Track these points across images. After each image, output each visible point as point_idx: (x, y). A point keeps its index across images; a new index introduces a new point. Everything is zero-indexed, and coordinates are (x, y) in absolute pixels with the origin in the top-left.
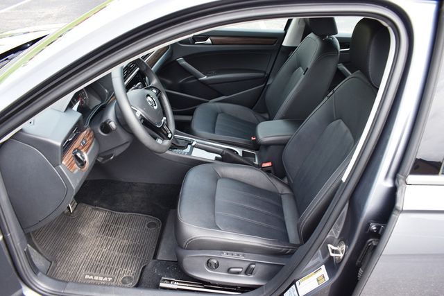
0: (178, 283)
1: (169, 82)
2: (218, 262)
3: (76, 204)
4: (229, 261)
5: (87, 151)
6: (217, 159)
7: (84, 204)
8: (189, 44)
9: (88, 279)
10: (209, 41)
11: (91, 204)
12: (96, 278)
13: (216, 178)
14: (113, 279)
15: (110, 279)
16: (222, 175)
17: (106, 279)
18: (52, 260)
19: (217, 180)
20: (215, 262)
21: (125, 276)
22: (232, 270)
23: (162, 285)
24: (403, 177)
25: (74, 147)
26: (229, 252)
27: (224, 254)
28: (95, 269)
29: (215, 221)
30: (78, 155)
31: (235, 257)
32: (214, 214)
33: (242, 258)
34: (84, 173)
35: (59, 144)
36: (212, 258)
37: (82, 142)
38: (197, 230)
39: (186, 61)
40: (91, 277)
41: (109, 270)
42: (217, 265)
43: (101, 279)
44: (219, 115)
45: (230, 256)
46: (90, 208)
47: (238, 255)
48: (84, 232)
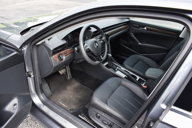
0: (85, 118)
1: (125, 42)
2: (100, 116)
3: (71, 77)
4: (104, 118)
5: (65, 56)
6: (125, 77)
7: (74, 78)
8: (137, 28)
9: (60, 103)
10: (145, 28)
11: (76, 79)
12: (63, 104)
13: (120, 84)
14: (68, 107)
15: (67, 107)
16: (123, 84)
17: (65, 106)
18: (53, 92)
19: (120, 85)
20: (99, 115)
21: (72, 108)
22: (104, 122)
23: (79, 116)
24: (170, 106)
25: (60, 53)
26: (105, 114)
27: (103, 114)
28: (64, 101)
29: (107, 100)
30: (61, 56)
31: (107, 117)
32: (109, 97)
33: (109, 118)
34: (61, 63)
35: (52, 49)
36: (98, 113)
37: (65, 52)
38: (97, 100)
39: (134, 35)
40: (61, 103)
41: (68, 104)
42: (99, 117)
43: (64, 105)
44: (140, 61)
45: (105, 116)
46: (75, 80)
47: (108, 117)
48: (69, 88)
